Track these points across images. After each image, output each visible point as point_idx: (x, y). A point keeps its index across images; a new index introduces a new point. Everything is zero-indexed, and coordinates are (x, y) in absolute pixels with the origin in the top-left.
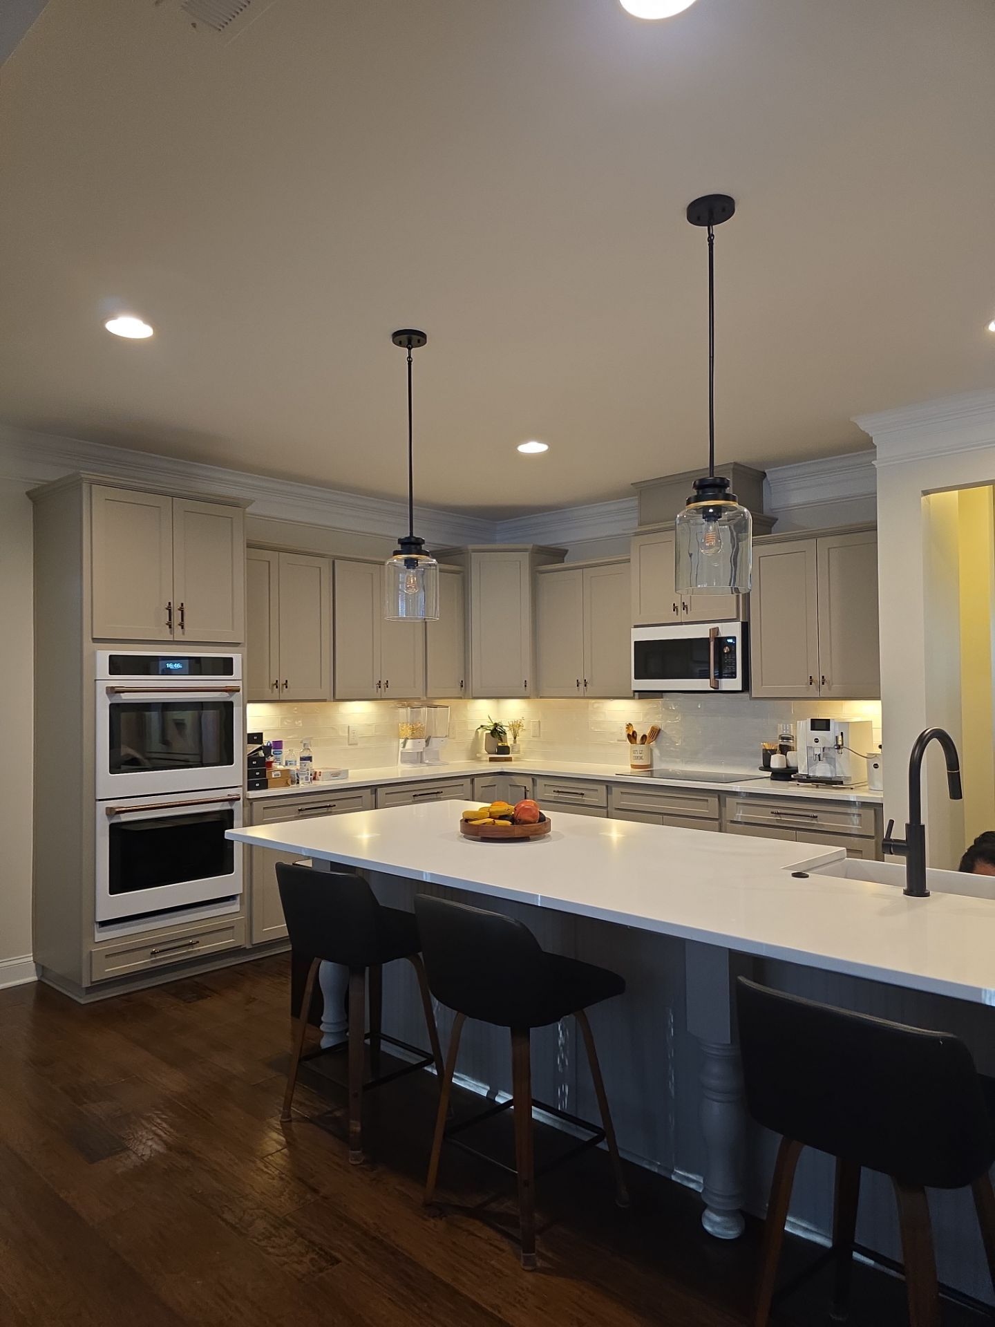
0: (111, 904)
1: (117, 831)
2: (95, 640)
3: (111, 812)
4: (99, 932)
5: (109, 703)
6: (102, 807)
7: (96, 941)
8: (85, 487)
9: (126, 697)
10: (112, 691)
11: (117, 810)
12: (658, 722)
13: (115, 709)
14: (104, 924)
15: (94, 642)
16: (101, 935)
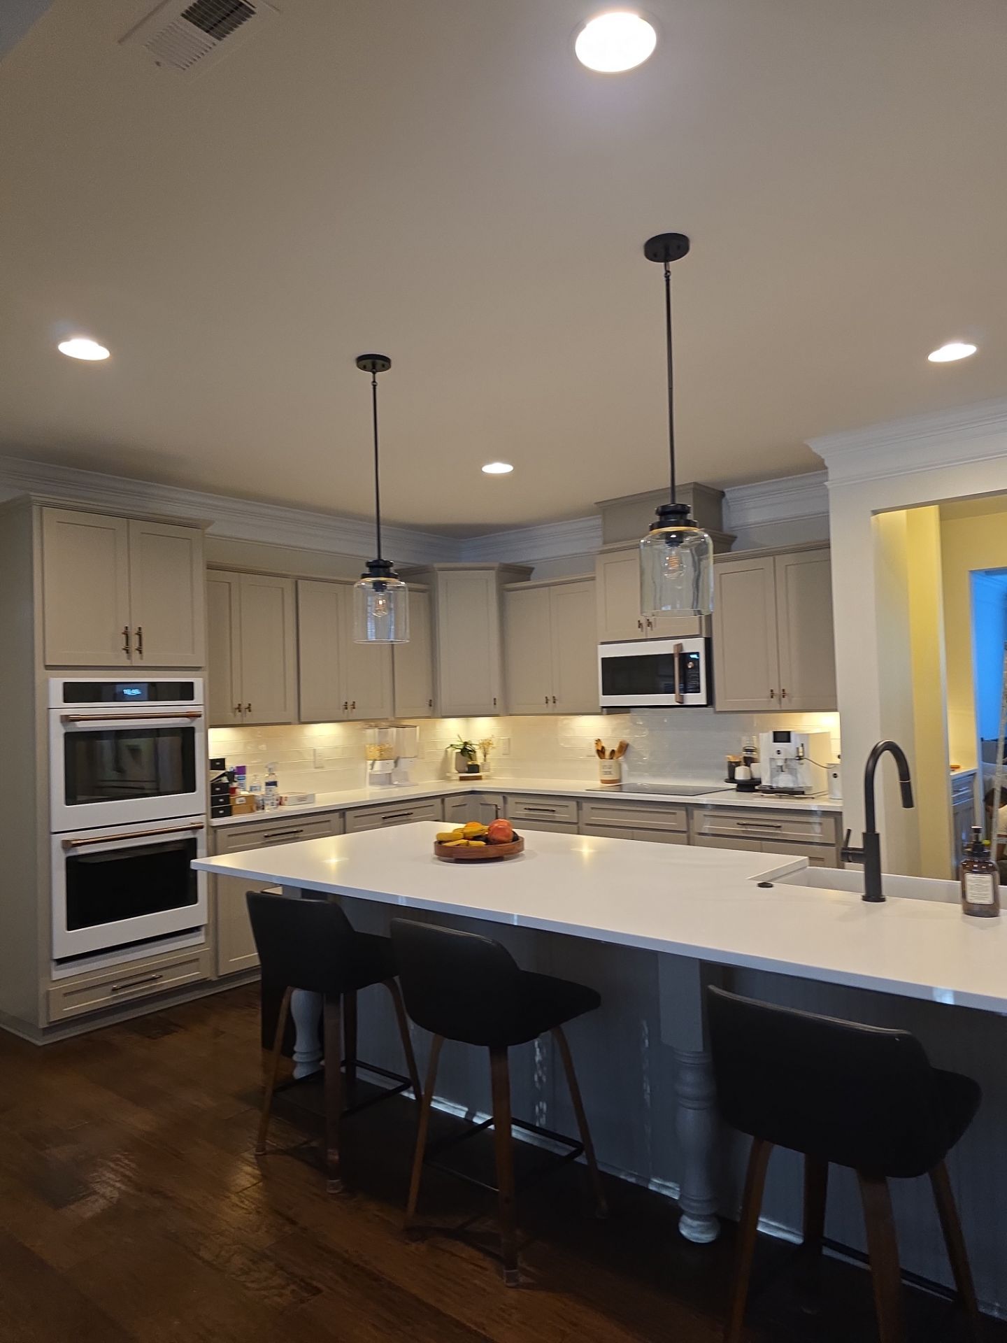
0: (68, 941)
1: (74, 865)
2: (48, 667)
3: (67, 845)
4: (56, 970)
5: (63, 731)
6: (57, 840)
7: (54, 979)
8: (35, 510)
9: (82, 726)
10: (66, 720)
11: (74, 842)
12: (626, 737)
13: (69, 737)
14: (61, 961)
15: (47, 669)
16: (59, 973)
